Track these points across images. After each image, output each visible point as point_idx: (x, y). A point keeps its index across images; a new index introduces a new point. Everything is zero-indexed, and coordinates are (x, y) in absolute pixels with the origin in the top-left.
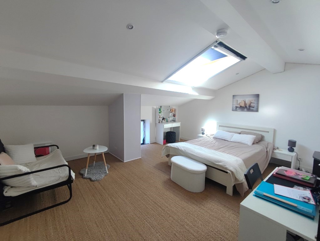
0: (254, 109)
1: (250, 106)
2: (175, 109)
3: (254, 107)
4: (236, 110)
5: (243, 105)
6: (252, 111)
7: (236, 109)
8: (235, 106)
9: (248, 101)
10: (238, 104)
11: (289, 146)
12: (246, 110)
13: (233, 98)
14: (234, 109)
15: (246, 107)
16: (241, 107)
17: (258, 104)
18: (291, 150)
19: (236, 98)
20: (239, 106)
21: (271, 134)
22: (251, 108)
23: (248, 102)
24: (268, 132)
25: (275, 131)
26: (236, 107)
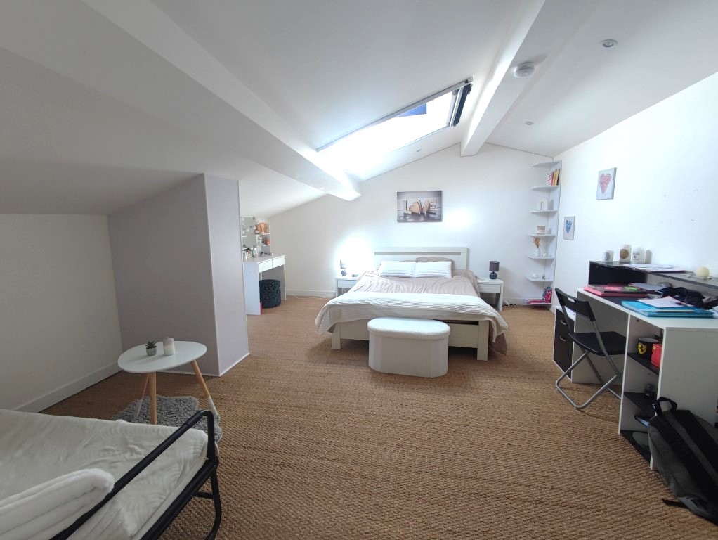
0: (436, 216)
1: (428, 212)
2: (265, 225)
3: (435, 214)
4: (405, 221)
5: (416, 210)
6: (433, 220)
7: (404, 218)
8: (402, 212)
9: (425, 201)
10: (408, 209)
11: (490, 270)
12: (422, 219)
13: (398, 198)
14: (402, 218)
15: (422, 214)
16: (413, 214)
17: (440, 208)
18: (493, 276)
19: (405, 198)
20: (410, 213)
21: (464, 255)
22: (432, 216)
23: (425, 205)
24: (459, 254)
25: (468, 250)
26: (406, 215)
